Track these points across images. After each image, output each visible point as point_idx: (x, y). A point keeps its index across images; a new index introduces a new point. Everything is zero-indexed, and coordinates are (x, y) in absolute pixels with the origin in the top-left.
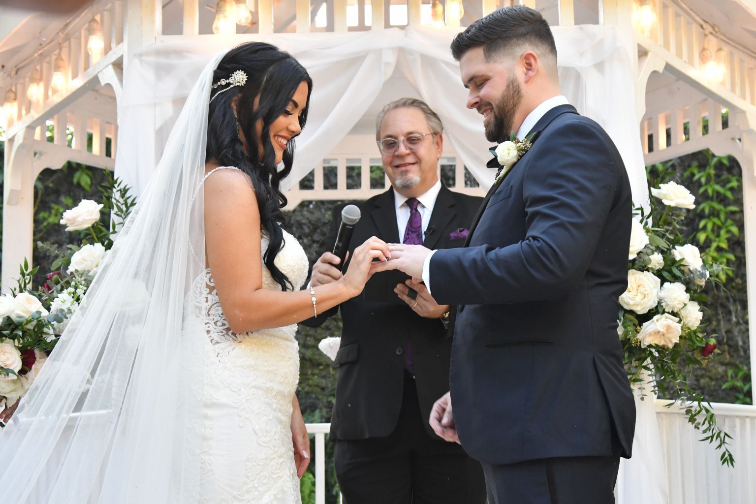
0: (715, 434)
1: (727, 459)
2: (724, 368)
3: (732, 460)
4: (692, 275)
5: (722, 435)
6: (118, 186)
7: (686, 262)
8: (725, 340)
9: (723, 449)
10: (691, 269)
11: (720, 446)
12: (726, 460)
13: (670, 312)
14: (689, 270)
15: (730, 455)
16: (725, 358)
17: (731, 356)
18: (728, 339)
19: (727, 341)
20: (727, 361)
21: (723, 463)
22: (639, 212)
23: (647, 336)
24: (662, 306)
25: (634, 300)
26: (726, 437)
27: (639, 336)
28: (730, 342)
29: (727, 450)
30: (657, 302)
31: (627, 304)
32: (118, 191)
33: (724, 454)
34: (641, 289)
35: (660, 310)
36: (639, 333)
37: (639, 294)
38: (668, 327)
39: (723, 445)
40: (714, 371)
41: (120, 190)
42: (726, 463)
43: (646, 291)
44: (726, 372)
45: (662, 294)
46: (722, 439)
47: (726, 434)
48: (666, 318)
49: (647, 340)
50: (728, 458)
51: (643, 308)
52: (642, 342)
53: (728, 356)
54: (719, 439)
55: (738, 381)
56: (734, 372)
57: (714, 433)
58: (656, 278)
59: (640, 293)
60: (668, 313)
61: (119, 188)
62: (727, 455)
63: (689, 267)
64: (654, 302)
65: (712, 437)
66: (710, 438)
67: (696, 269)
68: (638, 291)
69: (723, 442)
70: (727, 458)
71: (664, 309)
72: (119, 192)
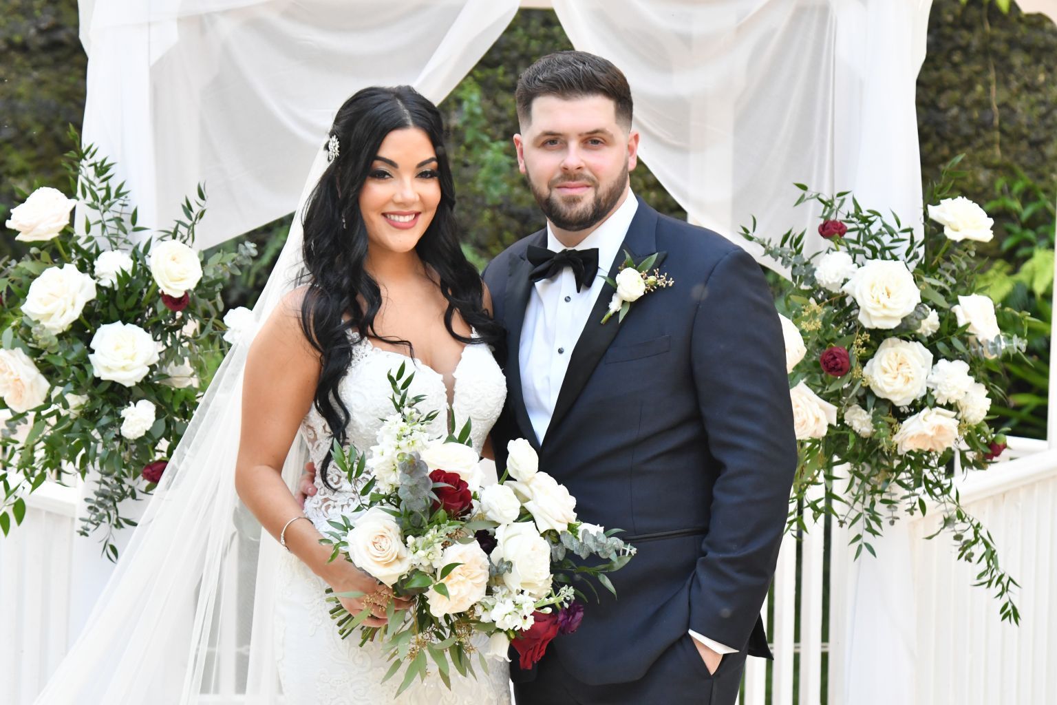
0: (995, 576)
1: (1011, 613)
2: (989, 173)
3: (1016, 616)
4: (980, 348)
5: (1005, 580)
6: (91, 157)
7: (974, 329)
8: (996, 122)
9: (1005, 598)
10: (980, 340)
11: (1001, 594)
12: (1008, 614)
13: (944, 404)
14: (977, 340)
15: (1014, 608)
16: (993, 156)
17: (1005, 151)
18: (1003, 119)
19: (1000, 123)
20: (996, 161)
21: (1004, 618)
22: (907, 236)
23: (908, 439)
24: (933, 396)
25: (892, 386)
26: (1011, 582)
27: (896, 439)
28: (1006, 126)
29: (1010, 600)
30: (926, 389)
31: (882, 391)
32: (91, 165)
33: (1006, 605)
34: (904, 369)
35: (930, 402)
36: (895, 433)
37: (900, 377)
38: (940, 429)
39: (1005, 594)
40: (970, 180)
41: (95, 165)
42: (1008, 618)
43: (910, 372)
44: (992, 182)
45: (934, 379)
46: (1005, 585)
47: (1010, 579)
48: (938, 413)
49: (906, 446)
50: (1011, 611)
51: (904, 399)
52: (898, 447)
53: (998, 152)
54: (1000, 586)
55: (1012, 198)
56: (1007, 182)
57: (993, 575)
58: (927, 352)
59: (902, 375)
60: (941, 406)
61: (92, 161)
62: (1009, 607)
63: (976, 336)
64: (922, 390)
65: (990, 582)
66: (987, 584)
67: (987, 341)
68: (900, 371)
69: (1005, 589)
70: (1009, 611)
71: (935, 400)
72: (93, 168)
